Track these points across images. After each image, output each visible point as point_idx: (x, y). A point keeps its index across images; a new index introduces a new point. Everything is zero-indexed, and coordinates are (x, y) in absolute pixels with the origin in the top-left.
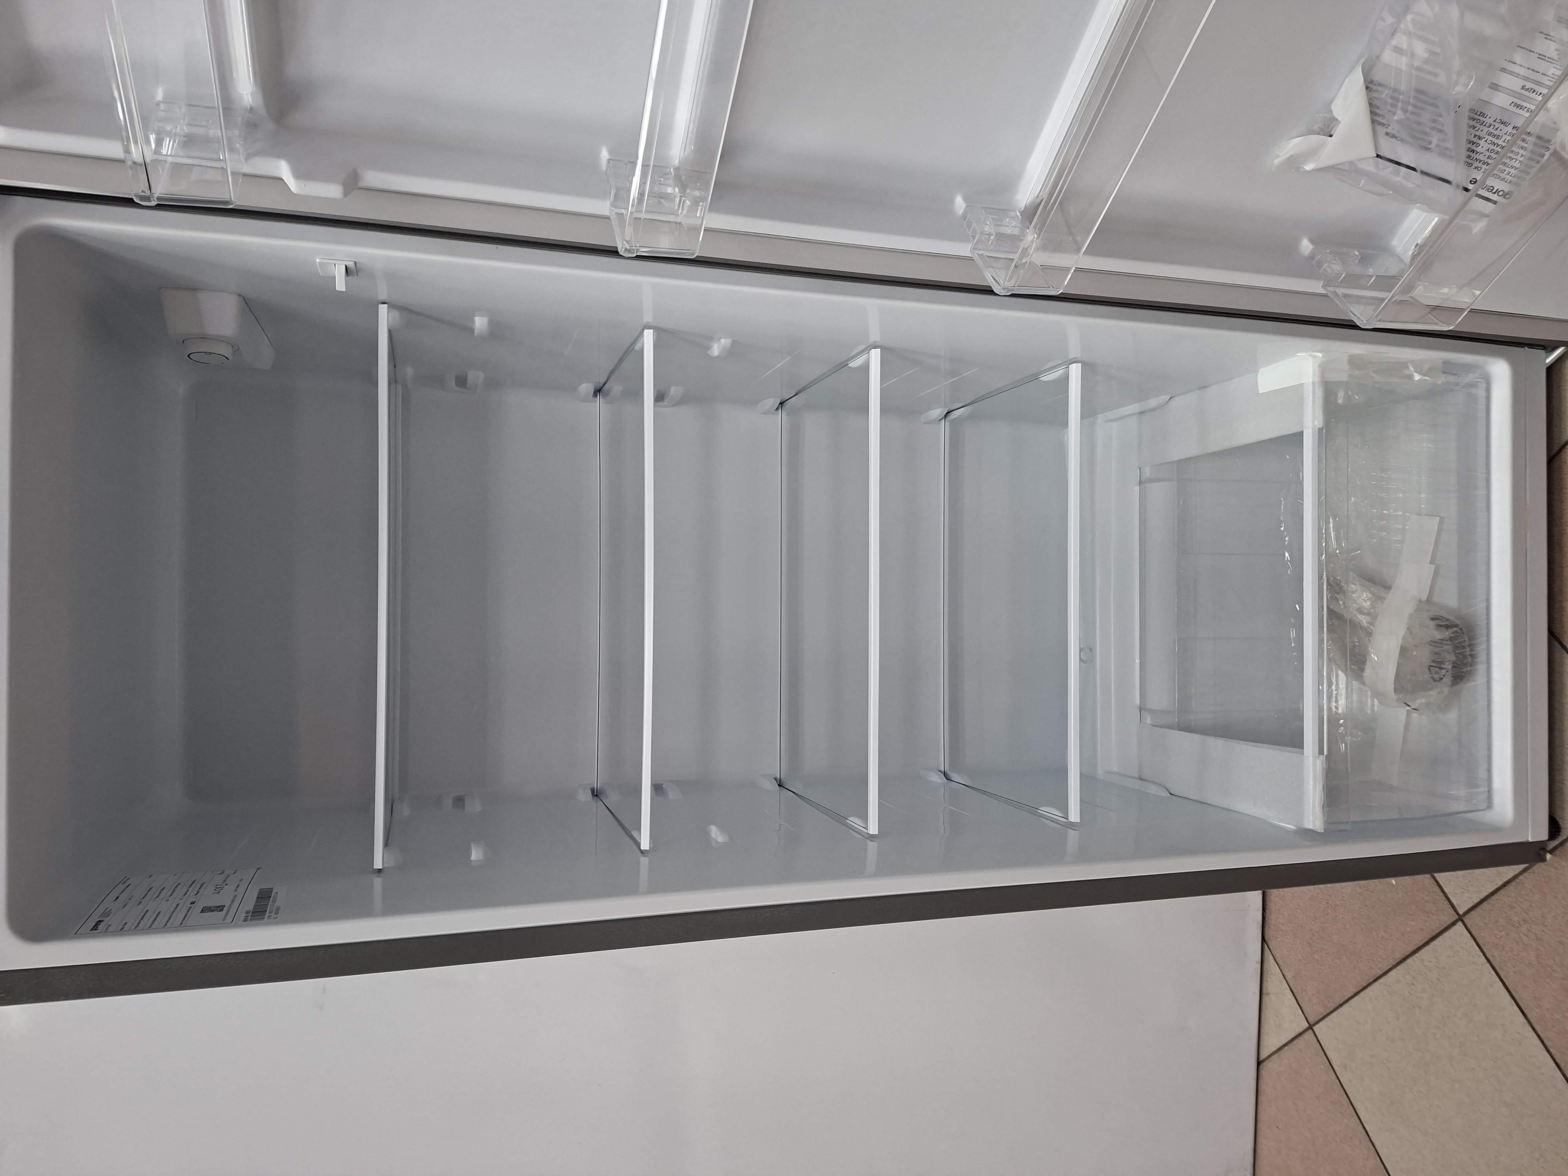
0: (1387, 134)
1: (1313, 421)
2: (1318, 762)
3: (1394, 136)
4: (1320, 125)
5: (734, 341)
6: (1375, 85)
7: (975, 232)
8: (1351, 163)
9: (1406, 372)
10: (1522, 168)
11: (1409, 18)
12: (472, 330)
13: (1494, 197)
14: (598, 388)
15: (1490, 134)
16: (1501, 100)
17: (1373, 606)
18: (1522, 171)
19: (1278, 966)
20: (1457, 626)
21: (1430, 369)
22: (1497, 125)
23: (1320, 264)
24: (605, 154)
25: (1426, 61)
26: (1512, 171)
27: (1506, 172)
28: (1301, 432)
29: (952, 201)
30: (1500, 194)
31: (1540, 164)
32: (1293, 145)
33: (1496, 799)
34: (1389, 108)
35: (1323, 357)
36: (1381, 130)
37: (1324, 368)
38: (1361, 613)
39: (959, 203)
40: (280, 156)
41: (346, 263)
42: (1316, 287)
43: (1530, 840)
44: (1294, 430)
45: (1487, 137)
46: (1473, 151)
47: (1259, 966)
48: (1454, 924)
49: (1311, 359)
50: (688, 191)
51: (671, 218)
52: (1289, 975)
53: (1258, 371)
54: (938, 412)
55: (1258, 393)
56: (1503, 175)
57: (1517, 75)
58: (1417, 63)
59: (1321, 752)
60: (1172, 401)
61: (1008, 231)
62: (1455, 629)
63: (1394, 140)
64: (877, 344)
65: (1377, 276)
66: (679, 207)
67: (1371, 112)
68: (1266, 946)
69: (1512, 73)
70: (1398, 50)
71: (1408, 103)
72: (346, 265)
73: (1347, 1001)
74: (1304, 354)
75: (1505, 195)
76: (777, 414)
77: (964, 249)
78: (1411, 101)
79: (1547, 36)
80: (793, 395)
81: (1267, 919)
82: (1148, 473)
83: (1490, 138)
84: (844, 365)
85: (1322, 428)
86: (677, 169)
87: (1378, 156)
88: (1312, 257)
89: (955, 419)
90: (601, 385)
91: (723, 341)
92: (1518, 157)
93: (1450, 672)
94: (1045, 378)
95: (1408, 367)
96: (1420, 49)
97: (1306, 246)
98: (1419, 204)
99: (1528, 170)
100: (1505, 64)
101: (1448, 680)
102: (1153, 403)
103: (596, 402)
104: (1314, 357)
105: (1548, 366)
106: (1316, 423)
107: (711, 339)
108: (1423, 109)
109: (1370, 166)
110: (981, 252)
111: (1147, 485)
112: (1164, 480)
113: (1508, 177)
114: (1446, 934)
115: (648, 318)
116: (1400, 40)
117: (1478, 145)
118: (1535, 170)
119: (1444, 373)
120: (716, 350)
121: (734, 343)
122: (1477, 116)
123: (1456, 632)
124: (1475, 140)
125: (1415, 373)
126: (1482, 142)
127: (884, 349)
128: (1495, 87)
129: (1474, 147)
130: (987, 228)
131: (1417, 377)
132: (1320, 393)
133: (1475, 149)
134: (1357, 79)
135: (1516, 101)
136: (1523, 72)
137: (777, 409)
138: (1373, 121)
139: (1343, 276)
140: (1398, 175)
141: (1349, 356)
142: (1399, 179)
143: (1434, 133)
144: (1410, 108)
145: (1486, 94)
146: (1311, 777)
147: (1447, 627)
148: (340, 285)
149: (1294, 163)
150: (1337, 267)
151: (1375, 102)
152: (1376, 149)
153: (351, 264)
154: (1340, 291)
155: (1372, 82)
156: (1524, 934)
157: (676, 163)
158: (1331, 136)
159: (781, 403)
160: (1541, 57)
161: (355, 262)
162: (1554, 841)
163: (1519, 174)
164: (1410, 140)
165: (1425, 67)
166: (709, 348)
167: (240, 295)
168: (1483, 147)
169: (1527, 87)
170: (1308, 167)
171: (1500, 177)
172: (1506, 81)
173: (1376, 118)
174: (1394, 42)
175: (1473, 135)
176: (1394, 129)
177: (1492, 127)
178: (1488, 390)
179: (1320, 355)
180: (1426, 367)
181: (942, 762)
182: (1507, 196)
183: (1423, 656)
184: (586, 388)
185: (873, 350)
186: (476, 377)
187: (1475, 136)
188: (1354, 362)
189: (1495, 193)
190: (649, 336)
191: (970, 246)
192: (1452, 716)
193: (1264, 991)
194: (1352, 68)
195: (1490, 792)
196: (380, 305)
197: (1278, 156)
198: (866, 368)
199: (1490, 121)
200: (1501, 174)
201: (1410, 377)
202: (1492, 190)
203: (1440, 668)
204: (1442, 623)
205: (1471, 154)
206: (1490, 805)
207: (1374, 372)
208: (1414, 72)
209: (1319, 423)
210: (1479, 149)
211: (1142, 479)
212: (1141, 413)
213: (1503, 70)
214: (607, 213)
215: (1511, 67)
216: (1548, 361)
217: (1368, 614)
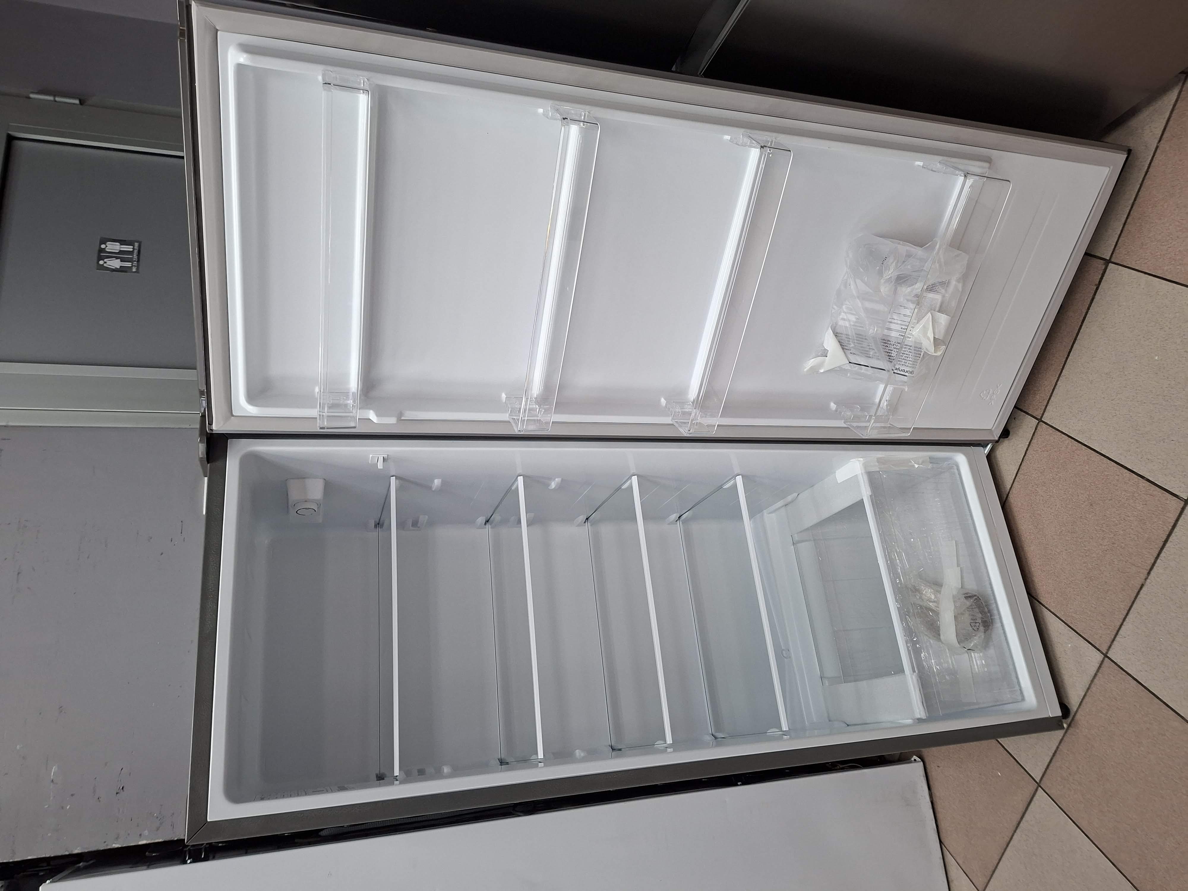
0: (851, 353)
1: (866, 492)
2: (914, 677)
3: (854, 354)
4: (820, 353)
5: (562, 479)
6: (839, 334)
7: (671, 412)
8: (839, 367)
9: (910, 464)
10: (913, 360)
11: (844, 307)
12: (431, 488)
13: (907, 374)
14: (487, 519)
15: (895, 348)
16: (894, 334)
17: (936, 597)
18: (913, 362)
19: (953, 858)
20: (975, 596)
21: (923, 462)
22: (897, 344)
23: (840, 413)
24: (504, 396)
25: (856, 322)
26: (910, 362)
27: (907, 363)
28: (861, 500)
29: (660, 400)
30: (909, 372)
31: (921, 358)
32: (811, 363)
33: (1026, 694)
34: (847, 342)
35: (863, 460)
36: (848, 352)
37: (865, 466)
38: (930, 602)
39: (663, 401)
40: (370, 409)
41: (384, 456)
42: (841, 424)
43: (1051, 716)
44: (859, 499)
45: (894, 350)
46: (890, 356)
47: (942, 861)
48: (1037, 790)
49: (857, 462)
50: (542, 406)
51: (536, 418)
52: (960, 862)
53: (835, 472)
54: (674, 516)
55: (838, 483)
56: (907, 364)
57: (897, 324)
58: (852, 323)
59: (914, 671)
60: (800, 496)
61: (687, 410)
62: (975, 597)
63: (855, 355)
64: (635, 473)
65: (869, 416)
66: (539, 412)
67: (841, 345)
68: (943, 846)
69: (895, 323)
70: (843, 319)
71: (854, 339)
72: (383, 457)
73: (996, 867)
74: (854, 460)
75: (911, 373)
76: (585, 526)
77: (668, 420)
78: (855, 338)
79: (905, 308)
80: (593, 512)
81: (940, 827)
82: (796, 538)
83: (896, 350)
84: (619, 488)
85: (871, 495)
86: (536, 398)
87: (850, 363)
88: (836, 411)
89: (685, 519)
90: (489, 518)
91: (556, 479)
92: (910, 356)
93: (981, 624)
94: (726, 486)
95: (911, 462)
96: (853, 318)
97: (833, 406)
98: (878, 381)
99: (917, 361)
100: (890, 320)
101: (982, 628)
102: (790, 498)
103: (486, 528)
104: (859, 461)
105: (987, 455)
106: (868, 493)
107: (550, 479)
108: (862, 341)
109: (848, 367)
110: (676, 420)
111: (798, 545)
112: (806, 541)
113: (909, 365)
114: (1035, 799)
115: (519, 471)
116: (843, 315)
117: (892, 353)
118: (919, 361)
119: (931, 463)
120: (553, 485)
121: (562, 480)
122: (886, 342)
123: (976, 599)
124: (890, 351)
125: (915, 464)
126: (893, 352)
127: (638, 476)
128: (889, 329)
129: (890, 354)
130: (677, 410)
131: (916, 466)
132: (866, 477)
133: (891, 355)
134: (830, 331)
135: (901, 334)
136: (899, 322)
137: (585, 522)
138: (843, 349)
139: (852, 417)
140: (862, 370)
141: (877, 458)
142: (863, 371)
143: (871, 350)
144: (855, 341)
145: (886, 332)
146: (912, 686)
147: (970, 597)
148: (380, 466)
149: (814, 370)
150: (849, 413)
151: (841, 341)
152: (848, 360)
153: (385, 456)
154: (855, 424)
155: (837, 333)
156: (1072, 783)
157: (535, 396)
158: (827, 357)
159: (587, 519)
160: (905, 315)
161: (388, 455)
162: (1068, 719)
163: (913, 363)
164: (860, 354)
165: (857, 324)
166: (549, 485)
167: (324, 479)
168: (894, 354)
169: (903, 328)
170: (822, 371)
171: (906, 365)
172: (893, 326)
173: (844, 347)
174: (841, 317)
175: (888, 350)
176: (853, 351)
177: (895, 345)
178: (958, 469)
179: (862, 459)
180: (921, 461)
181: (710, 729)
182: (912, 373)
183: (966, 618)
184: (481, 520)
185: (633, 477)
186: (423, 519)
187: (889, 350)
188: (879, 460)
189: (906, 372)
190: (520, 479)
191: (670, 418)
192: (991, 652)
193: (950, 880)
194: (828, 329)
195: (1021, 690)
196: (391, 477)
197: (806, 368)
198: (631, 487)
199: (893, 343)
200: (906, 364)
201: (913, 466)
202: (905, 371)
203: (976, 623)
204: (968, 597)
205: (890, 357)
206: (1023, 699)
207: (893, 465)
208: (852, 327)
209: (869, 493)
210: (892, 355)
211: (794, 542)
212: (786, 505)
213: (891, 322)
214: (507, 419)
215: (893, 321)
216: (986, 452)
217: (934, 602)
